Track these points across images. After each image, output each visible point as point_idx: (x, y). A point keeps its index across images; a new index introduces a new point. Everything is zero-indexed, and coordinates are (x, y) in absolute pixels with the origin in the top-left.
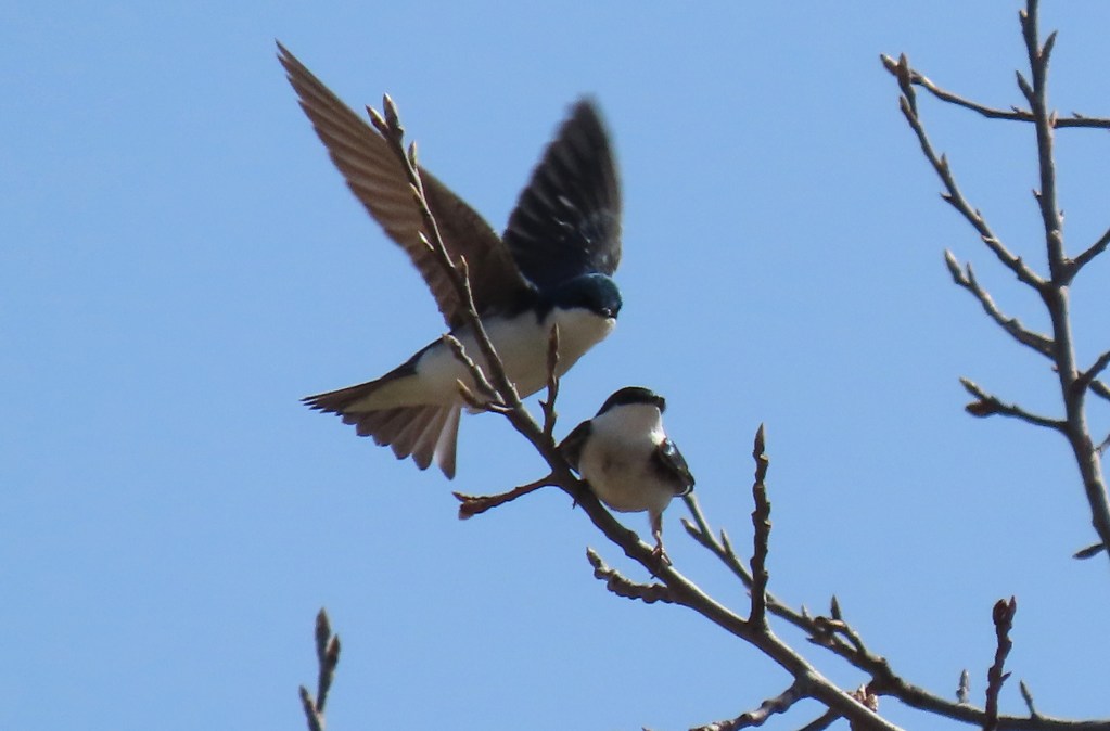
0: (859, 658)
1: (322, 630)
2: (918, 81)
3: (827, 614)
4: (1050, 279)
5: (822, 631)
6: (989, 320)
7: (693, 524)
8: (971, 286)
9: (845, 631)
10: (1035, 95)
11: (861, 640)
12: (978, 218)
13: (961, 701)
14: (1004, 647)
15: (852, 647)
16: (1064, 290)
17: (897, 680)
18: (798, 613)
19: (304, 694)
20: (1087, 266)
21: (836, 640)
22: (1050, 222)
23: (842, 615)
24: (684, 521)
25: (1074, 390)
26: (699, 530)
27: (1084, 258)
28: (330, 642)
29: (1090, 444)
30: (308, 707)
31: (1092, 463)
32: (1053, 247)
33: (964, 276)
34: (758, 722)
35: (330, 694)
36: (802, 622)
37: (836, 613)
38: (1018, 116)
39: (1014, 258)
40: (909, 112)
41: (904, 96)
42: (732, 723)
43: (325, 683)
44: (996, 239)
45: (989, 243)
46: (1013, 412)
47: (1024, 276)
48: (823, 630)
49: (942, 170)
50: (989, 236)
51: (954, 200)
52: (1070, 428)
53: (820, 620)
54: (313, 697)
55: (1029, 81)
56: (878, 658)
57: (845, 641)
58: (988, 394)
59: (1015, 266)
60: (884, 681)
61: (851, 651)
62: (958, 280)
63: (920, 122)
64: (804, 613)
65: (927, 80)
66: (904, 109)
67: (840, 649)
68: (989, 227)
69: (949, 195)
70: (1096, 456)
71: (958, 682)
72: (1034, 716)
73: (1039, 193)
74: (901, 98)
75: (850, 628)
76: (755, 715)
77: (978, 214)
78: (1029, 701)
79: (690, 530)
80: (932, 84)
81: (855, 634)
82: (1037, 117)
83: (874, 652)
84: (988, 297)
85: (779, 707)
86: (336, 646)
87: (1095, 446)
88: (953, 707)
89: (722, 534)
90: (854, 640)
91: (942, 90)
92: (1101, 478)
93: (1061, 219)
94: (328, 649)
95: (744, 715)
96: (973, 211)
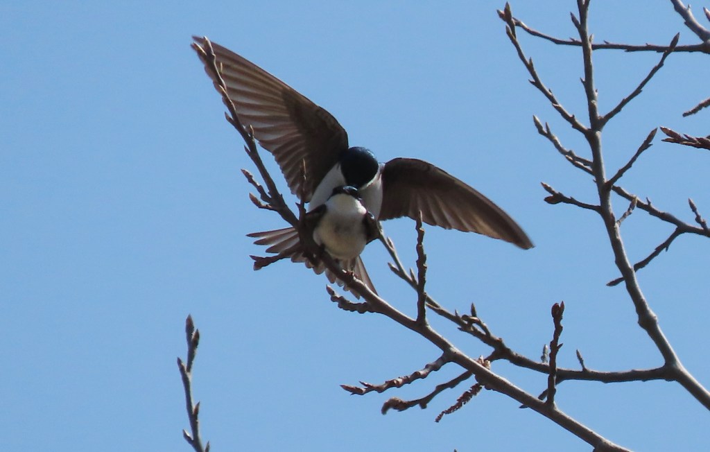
0: (487, 339)
1: (190, 327)
2: (518, 24)
3: (469, 314)
4: (590, 128)
5: (467, 324)
6: (557, 151)
7: (394, 266)
8: (548, 135)
9: (479, 323)
10: (581, 27)
11: (488, 328)
12: (550, 94)
13: (543, 361)
14: (558, 329)
15: (484, 333)
16: (598, 133)
17: (508, 350)
18: (453, 314)
19: (179, 362)
20: (611, 120)
21: (474, 328)
22: (590, 95)
23: (477, 313)
24: (389, 264)
25: (605, 189)
26: (397, 269)
27: (610, 116)
28: (194, 333)
29: (614, 218)
30: (182, 369)
31: (614, 228)
32: (592, 109)
33: (545, 130)
34: (424, 376)
35: (194, 362)
36: (455, 319)
37: (474, 314)
38: (574, 43)
39: (571, 116)
40: (512, 36)
41: (508, 26)
42: (409, 377)
43: (191, 356)
44: (560, 106)
45: (556, 107)
46: (571, 201)
47: (576, 126)
48: (466, 322)
49: (530, 67)
50: (556, 103)
51: (537, 84)
52: (603, 210)
53: (465, 317)
54: (185, 364)
55: (578, 18)
56: (497, 338)
57: (479, 329)
58: (557, 192)
59: (571, 120)
60: (501, 352)
61: (483, 335)
62: (541, 132)
63: (518, 40)
64: (456, 313)
65: (523, 23)
66: (508, 33)
67: (476, 333)
68: (556, 98)
69: (534, 81)
70: (617, 225)
71: (542, 351)
72: (584, 369)
73: (584, 80)
74: (507, 27)
75: (482, 321)
76: (422, 373)
77: (550, 91)
78: (581, 361)
79: (393, 269)
80: (526, 26)
81: (485, 324)
82: (584, 43)
83: (495, 335)
84: (556, 138)
85: (435, 367)
86: (197, 335)
87: (616, 220)
88: (540, 365)
89: (411, 271)
90: (484, 328)
91: (532, 29)
92: (619, 237)
93: (596, 94)
94: (193, 337)
95: (415, 373)
96: (547, 90)
